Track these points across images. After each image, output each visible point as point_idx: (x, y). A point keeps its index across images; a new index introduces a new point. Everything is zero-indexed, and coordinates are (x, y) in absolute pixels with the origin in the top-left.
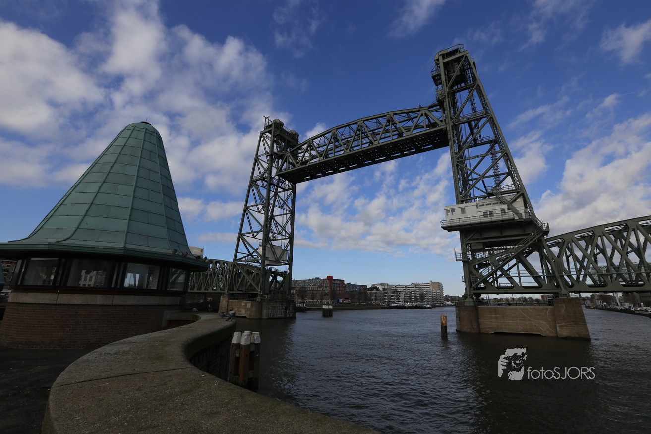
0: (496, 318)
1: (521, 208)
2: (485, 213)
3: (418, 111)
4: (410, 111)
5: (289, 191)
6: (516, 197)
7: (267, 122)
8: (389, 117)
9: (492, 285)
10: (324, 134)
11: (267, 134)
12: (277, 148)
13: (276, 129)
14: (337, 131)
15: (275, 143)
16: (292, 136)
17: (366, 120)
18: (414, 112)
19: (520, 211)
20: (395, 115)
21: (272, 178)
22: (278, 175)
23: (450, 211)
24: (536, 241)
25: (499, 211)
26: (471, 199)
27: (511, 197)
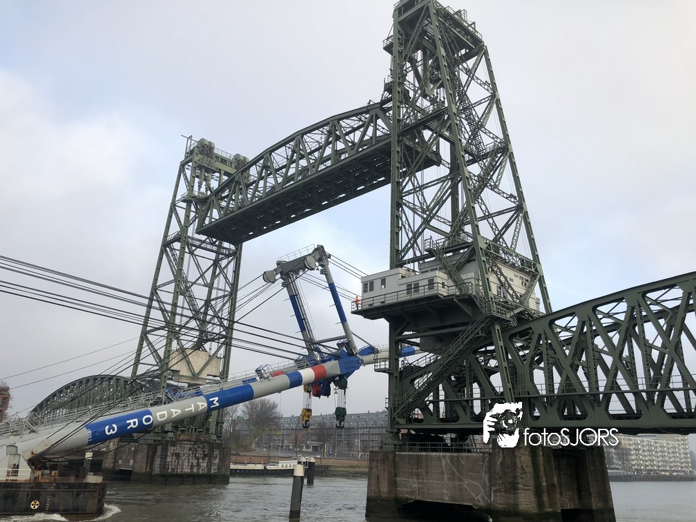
0: (418, 475)
1: (469, 275)
2: (409, 286)
3: (367, 112)
4: (356, 113)
5: (230, 258)
6: (466, 256)
7: (188, 146)
8: (332, 126)
9: (432, 415)
10: (255, 162)
11: (190, 164)
12: (200, 187)
13: (200, 157)
14: (270, 154)
15: (197, 180)
16: (236, 164)
17: (305, 133)
18: (361, 114)
19: (466, 281)
20: (341, 122)
21: (189, 237)
22: (199, 232)
23: (368, 285)
24: (481, 334)
25: (426, 282)
26: (409, 263)
27: (458, 257)
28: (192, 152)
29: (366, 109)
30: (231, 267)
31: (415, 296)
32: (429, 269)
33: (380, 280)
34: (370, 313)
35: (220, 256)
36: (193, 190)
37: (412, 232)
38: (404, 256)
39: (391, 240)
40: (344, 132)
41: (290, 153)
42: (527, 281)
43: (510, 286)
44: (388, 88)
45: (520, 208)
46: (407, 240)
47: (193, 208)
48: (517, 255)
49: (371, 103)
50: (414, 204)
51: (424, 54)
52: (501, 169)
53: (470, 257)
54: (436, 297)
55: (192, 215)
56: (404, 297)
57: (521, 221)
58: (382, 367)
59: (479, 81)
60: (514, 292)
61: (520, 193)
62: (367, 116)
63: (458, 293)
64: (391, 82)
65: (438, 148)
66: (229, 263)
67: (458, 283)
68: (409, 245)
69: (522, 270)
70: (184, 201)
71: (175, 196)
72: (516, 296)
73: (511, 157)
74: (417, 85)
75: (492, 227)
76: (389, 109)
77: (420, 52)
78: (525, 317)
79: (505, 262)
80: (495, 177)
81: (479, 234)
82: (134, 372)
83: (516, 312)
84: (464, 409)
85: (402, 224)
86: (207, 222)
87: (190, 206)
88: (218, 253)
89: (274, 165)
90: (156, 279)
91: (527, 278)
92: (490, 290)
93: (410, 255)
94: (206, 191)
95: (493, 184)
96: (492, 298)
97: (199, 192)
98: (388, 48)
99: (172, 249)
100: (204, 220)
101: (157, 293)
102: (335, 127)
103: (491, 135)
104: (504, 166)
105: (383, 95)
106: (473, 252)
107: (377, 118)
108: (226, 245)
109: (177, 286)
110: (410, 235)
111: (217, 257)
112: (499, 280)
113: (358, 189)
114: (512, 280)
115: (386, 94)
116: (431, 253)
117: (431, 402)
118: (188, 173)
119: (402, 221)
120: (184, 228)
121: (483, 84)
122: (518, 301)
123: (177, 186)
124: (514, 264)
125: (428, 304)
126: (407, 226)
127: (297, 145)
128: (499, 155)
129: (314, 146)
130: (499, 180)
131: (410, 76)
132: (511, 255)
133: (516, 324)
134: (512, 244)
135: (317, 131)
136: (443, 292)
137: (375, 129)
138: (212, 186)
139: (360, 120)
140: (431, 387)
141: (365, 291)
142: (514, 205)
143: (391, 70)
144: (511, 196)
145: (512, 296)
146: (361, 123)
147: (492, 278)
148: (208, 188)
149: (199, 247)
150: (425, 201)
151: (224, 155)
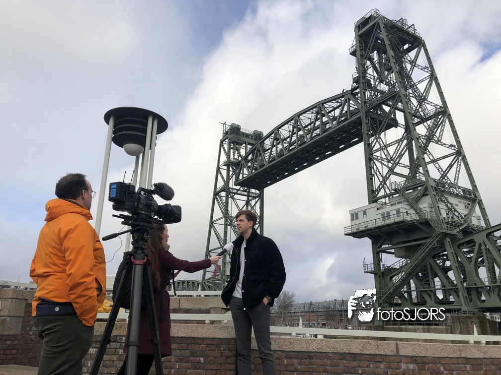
1: (425, 205)
2: (383, 215)
3: (342, 97)
4: (335, 99)
5: (257, 199)
6: (422, 192)
7: (224, 129)
8: (319, 108)
9: (407, 301)
10: (268, 136)
11: (227, 140)
12: (234, 155)
13: (232, 135)
14: (278, 130)
15: (232, 151)
16: (255, 137)
17: (301, 114)
18: (338, 98)
19: (423, 210)
20: (325, 105)
21: (231, 188)
22: (236, 185)
23: (354, 216)
24: (436, 246)
25: (395, 212)
26: (381, 198)
27: (416, 193)
28: (227, 133)
29: (341, 95)
30: (258, 205)
31: (388, 222)
32: (396, 202)
33: (362, 212)
34: (358, 234)
35: (250, 198)
36: (230, 158)
37: (382, 176)
38: (378, 194)
39: (368, 184)
40: (327, 111)
41: (291, 129)
42: (469, 204)
43: (455, 210)
44: (356, 80)
45: (459, 153)
46: (379, 183)
47: (231, 169)
48: (459, 187)
49: (345, 91)
50: (381, 157)
51: (379, 53)
52: (442, 127)
53: (424, 193)
54: (403, 222)
55: (231, 173)
56: (380, 223)
57: (461, 163)
58: (370, 270)
59: (420, 67)
60: (459, 213)
61: (458, 142)
62: (343, 99)
63: (418, 218)
64: (357, 77)
65: (395, 115)
66: (256, 203)
67: (418, 211)
68: (381, 186)
69: (464, 198)
70: (225, 165)
71: (219, 162)
72: (461, 216)
73: (449, 117)
74: (376, 75)
75: (438, 170)
76: (357, 93)
77: (375, 52)
78: (468, 231)
79: (451, 194)
80: (437, 134)
81: (429, 176)
82: (204, 278)
83: (461, 228)
84: (430, 296)
85: (374, 172)
86: (241, 177)
87: (229, 168)
88: (248, 196)
89: (281, 137)
90: (212, 217)
91: (468, 202)
92: (441, 215)
93: (382, 193)
94: (238, 157)
95: (436, 139)
96: (442, 220)
97: (234, 159)
98: (353, 53)
99: (220, 197)
100: (239, 176)
101: (213, 226)
102: (321, 108)
103: (433, 104)
104: (444, 125)
105: (352, 85)
106: (426, 189)
107: (349, 100)
108: (253, 191)
109: (226, 221)
110: (381, 179)
111: (248, 199)
112: (447, 206)
113: (340, 147)
114: (457, 205)
115: (355, 85)
116: (396, 191)
117: (405, 292)
118: (226, 146)
119: (374, 170)
120: (227, 183)
121: (423, 69)
122: (462, 220)
123: (219, 155)
124: (457, 194)
125: (397, 227)
126: (378, 173)
127: (296, 122)
128: (440, 117)
129: (307, 122)
130: (441, 135)
131: (370, 71)
132: (455, 188)
133: (462, 237)
134: (455, 179)
135: (308, 112)
136: (408, 218)
137: (349, 106)
138: (242, 154)
139: (338, 102)
140: (405, 281)
141: (352, 219)
142: (454, 151)
143: (357, 68)
144: (451, 146)
145: (458, 217)
146: (338, 104)
147: (442, 206)
148: (239, 155)
149: (236, 193)
150: (389, 154)
151: (247, 132)
